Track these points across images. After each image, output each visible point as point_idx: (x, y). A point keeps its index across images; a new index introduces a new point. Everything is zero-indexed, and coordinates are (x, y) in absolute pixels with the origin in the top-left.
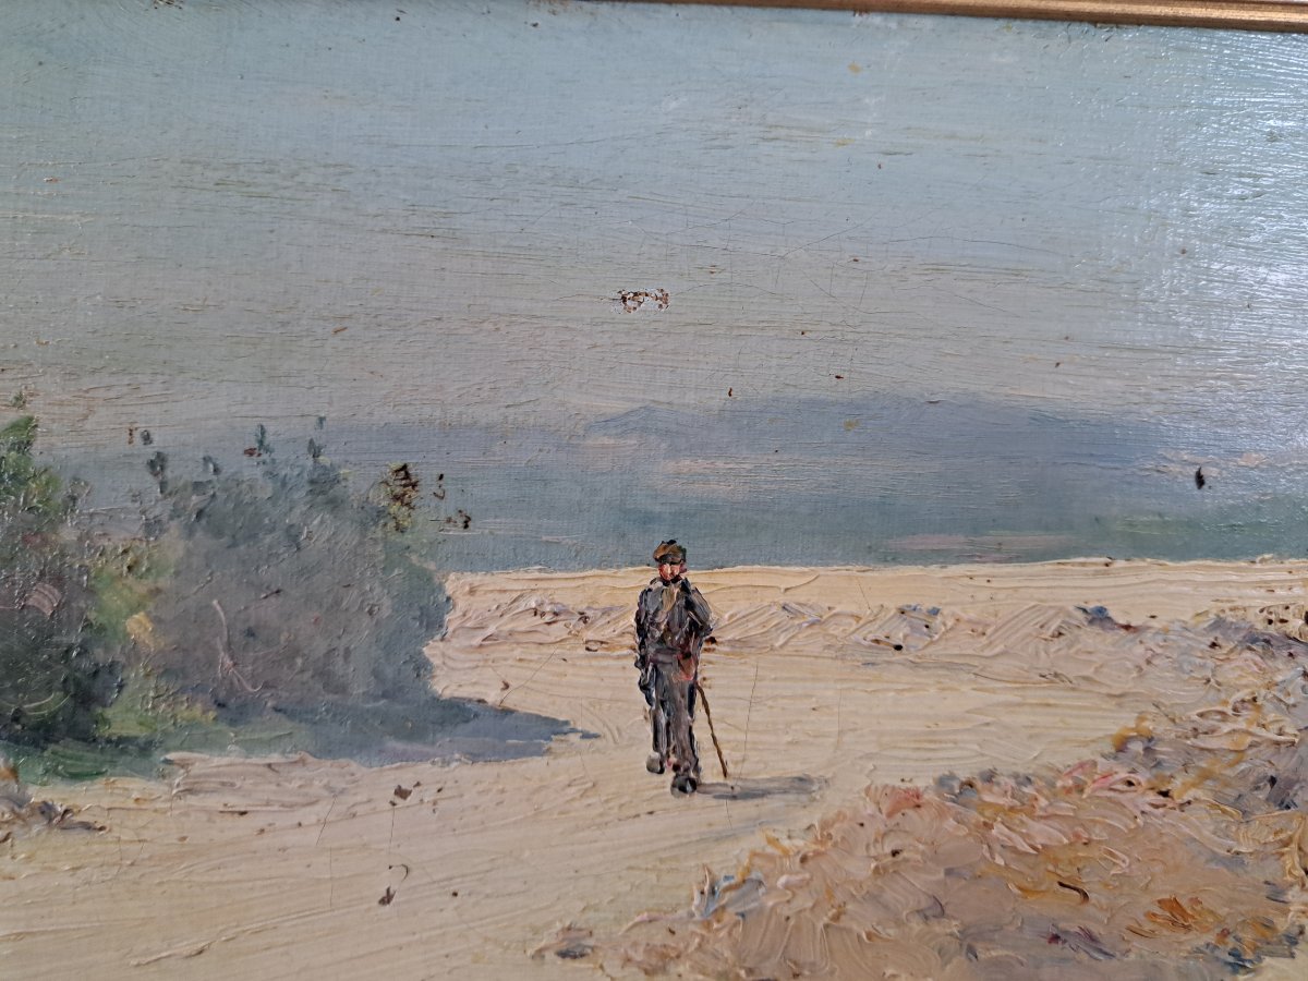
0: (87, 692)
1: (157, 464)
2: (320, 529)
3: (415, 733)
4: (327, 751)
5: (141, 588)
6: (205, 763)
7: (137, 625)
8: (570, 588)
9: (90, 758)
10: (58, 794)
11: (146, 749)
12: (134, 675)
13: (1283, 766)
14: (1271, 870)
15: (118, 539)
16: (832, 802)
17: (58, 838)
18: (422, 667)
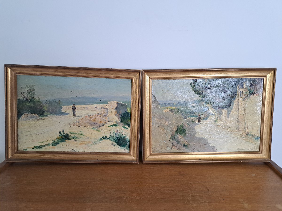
0: (43, 113)
1: (46, 101)
2: (55, 104)
3: (61, 114)
4: (56, 115)
5: (46, 107)
6: (50, 116)
7: (46, 109)
8: (69, 106)
9: (43, 116)
10: (42, 118)
11: (46, 115)
12: (46, 112)
13: (106, 114)
14: (105, 120)
15: (45, 104)
16: (83, 117)
17: (42, 120)
18: (61, 111)
